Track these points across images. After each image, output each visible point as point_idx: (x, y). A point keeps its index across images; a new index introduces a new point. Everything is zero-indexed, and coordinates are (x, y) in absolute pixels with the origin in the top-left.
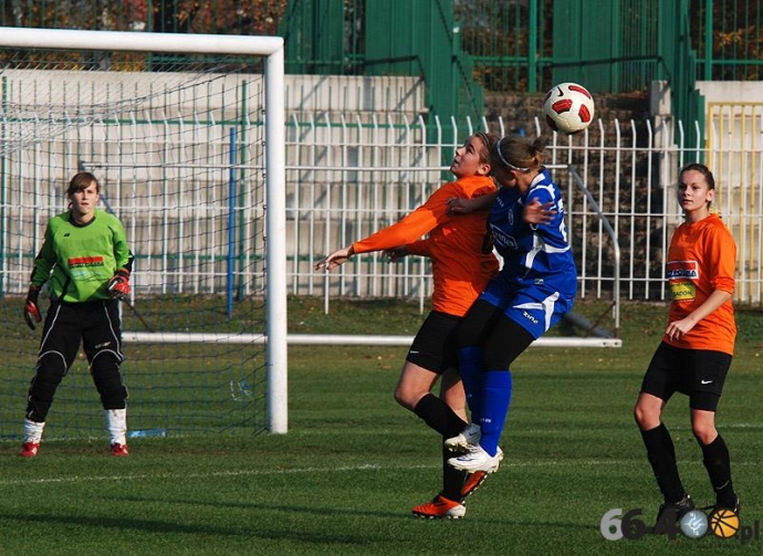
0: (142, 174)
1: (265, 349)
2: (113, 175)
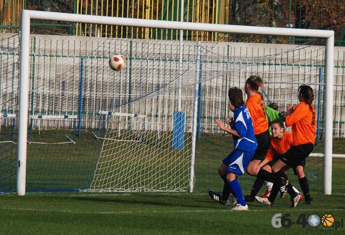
0: (284, 86)
1: (323, 160)
2: (271, 86)
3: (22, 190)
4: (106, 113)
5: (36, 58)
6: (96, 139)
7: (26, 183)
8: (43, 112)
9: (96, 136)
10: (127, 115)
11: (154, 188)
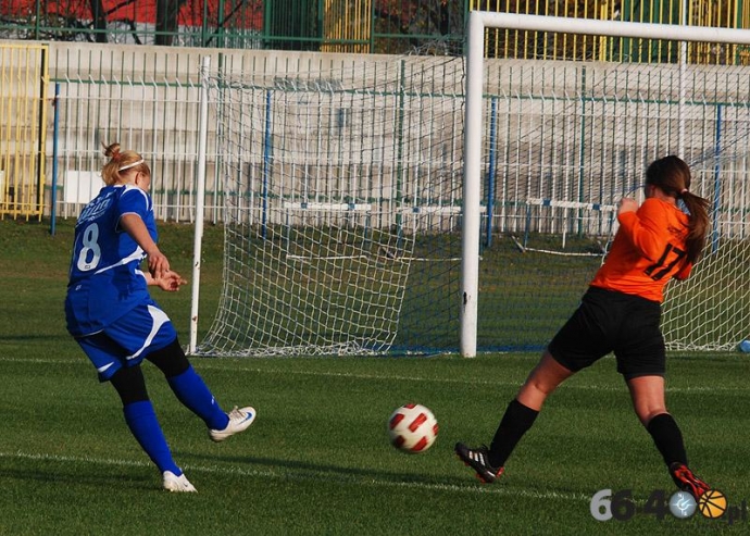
3: (470, 348)
4: (540, 202)
5: (406, 98)
6: (521, 251)
7: (478, 337)
8: (422, 201)
9: (520, 245)
10: (577, 205)
11: (696, 344)
